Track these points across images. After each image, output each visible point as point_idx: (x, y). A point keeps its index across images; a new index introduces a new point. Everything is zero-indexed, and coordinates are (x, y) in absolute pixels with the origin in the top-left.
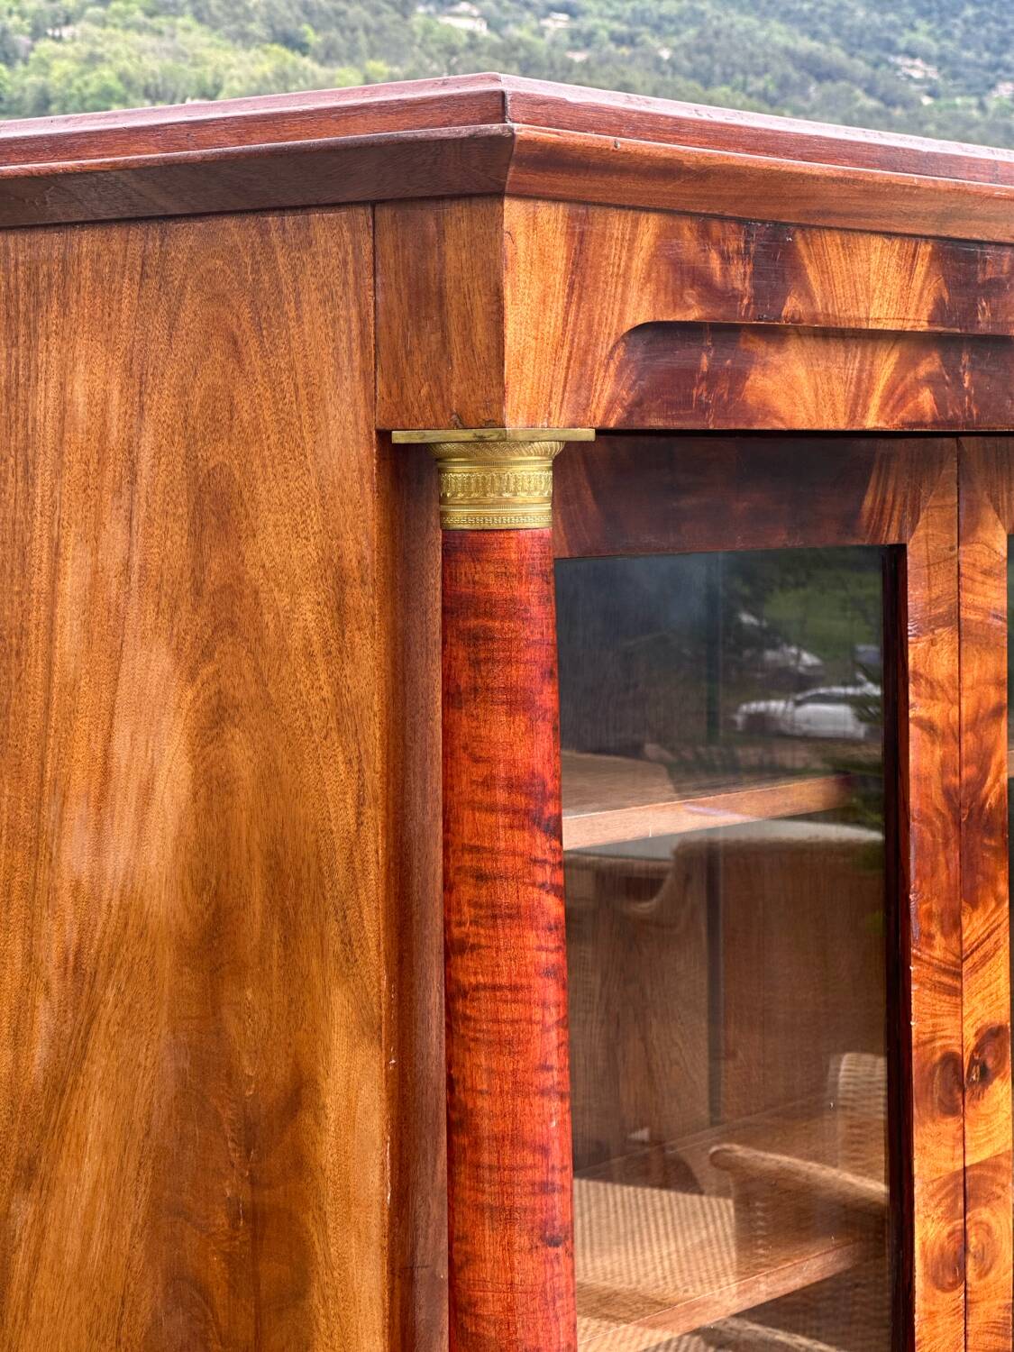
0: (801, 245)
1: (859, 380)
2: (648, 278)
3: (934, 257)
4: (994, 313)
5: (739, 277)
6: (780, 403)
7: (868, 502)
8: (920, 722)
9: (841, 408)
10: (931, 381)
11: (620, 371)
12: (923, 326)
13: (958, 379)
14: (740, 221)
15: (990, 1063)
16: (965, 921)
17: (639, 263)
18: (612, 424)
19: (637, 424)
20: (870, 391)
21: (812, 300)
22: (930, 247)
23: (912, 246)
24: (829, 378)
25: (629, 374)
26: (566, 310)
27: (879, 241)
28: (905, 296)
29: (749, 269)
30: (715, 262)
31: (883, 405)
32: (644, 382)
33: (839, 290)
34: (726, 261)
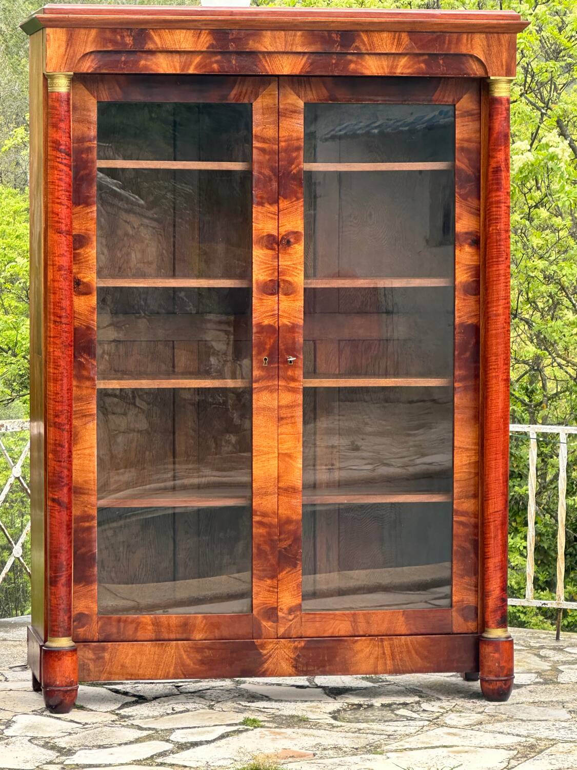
0: (152, 33)
1: (185, 62)
2: (94, 41)
3: (209, 33)
4: (237, 46)
5: (129, 40)
6: (154, 67)
7: (234, 92)
8: (257, 148)
9: (178, 68)
10: (217, 62)
11: (92, 61)
12: (205, 49)
13: (231, 62)
14: (128, 29)
15: (292, 240)
16: (280, 201)
17: (91, 38)
18: (89, 71)
19: (98, 71)
20: (190, 64)
21: (156, 44)
22: (207, 31)
23: (199, 31)
24: (173, 62)
25: (96, 62)
26: (66, 49)
27: (185, 31)
28: (196, 43)
29: (131, 38)
30: (119, 37)
31: (196, 68)
32: (101, 63)
33: (168, 42)
34: (123, 37)
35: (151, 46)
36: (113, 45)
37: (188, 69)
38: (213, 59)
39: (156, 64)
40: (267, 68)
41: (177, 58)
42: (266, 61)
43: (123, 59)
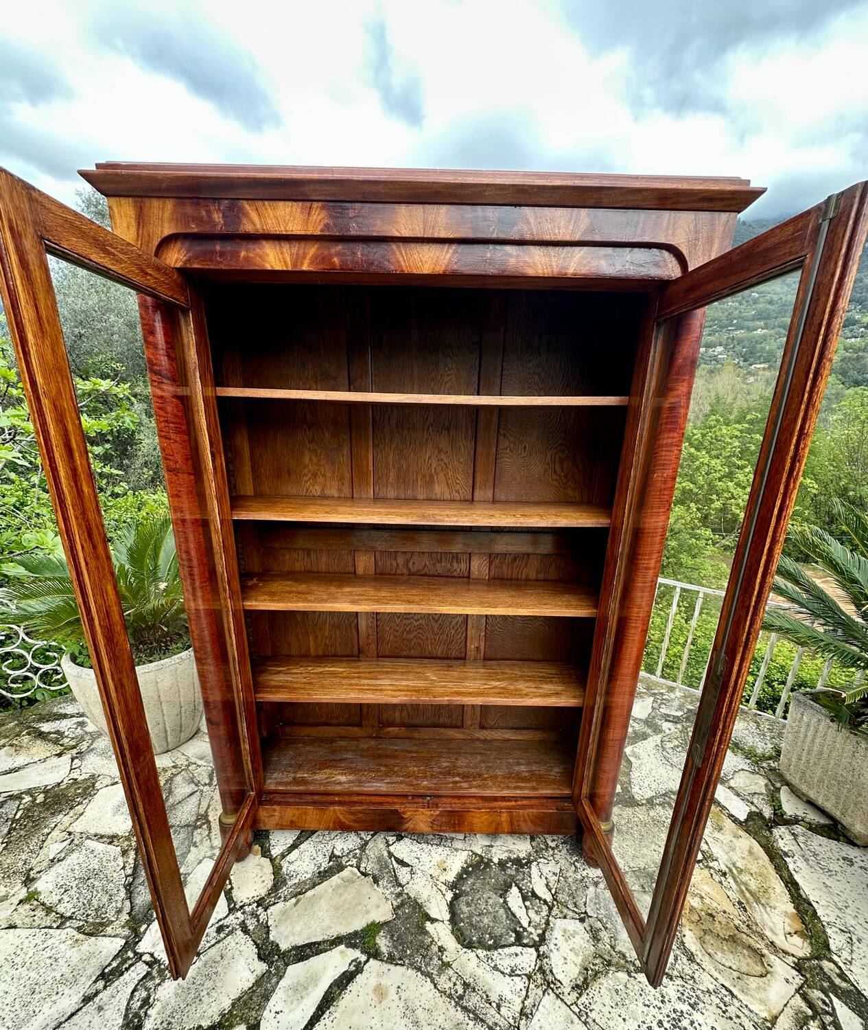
0: (247, 206)
2: (172, 218)
3: (323, 207)
5: (217, 218)
6: (258, 260)
9: (289, 262)
11: (179, 251)
12: (319, 233)
13: (355, 254)
14: (214, 199)
17: (167, 214)
20: (304, 258)
21: (255, 225)
22: (320, 204)
23: (308, 204)
24: (282, 253)
25: (183, 252)
26: (138, 230)
27: (290, 204)
28: (306, 222)
29: (221, 215)
30: (204, 213)
31: (312, 263)
32: (190, 254)
33: (269, 221)
34: (209, 212)
35: (247, 227)
36: (198, 225)
37: (302, 263)
38: (333, 251)
39: (261, 257)
40: (402, 263)
41: (286, 247)
42: (401, 253)
43: (218, 248)
